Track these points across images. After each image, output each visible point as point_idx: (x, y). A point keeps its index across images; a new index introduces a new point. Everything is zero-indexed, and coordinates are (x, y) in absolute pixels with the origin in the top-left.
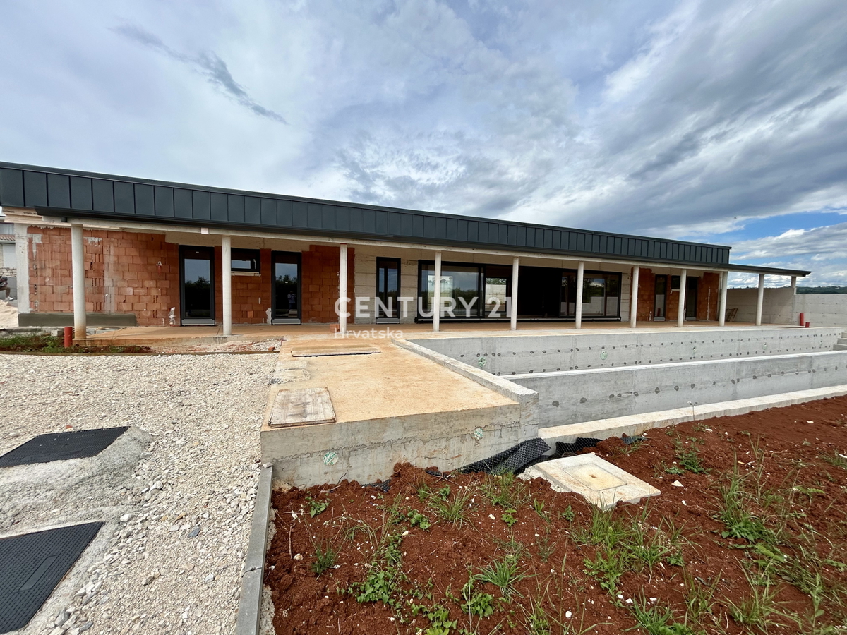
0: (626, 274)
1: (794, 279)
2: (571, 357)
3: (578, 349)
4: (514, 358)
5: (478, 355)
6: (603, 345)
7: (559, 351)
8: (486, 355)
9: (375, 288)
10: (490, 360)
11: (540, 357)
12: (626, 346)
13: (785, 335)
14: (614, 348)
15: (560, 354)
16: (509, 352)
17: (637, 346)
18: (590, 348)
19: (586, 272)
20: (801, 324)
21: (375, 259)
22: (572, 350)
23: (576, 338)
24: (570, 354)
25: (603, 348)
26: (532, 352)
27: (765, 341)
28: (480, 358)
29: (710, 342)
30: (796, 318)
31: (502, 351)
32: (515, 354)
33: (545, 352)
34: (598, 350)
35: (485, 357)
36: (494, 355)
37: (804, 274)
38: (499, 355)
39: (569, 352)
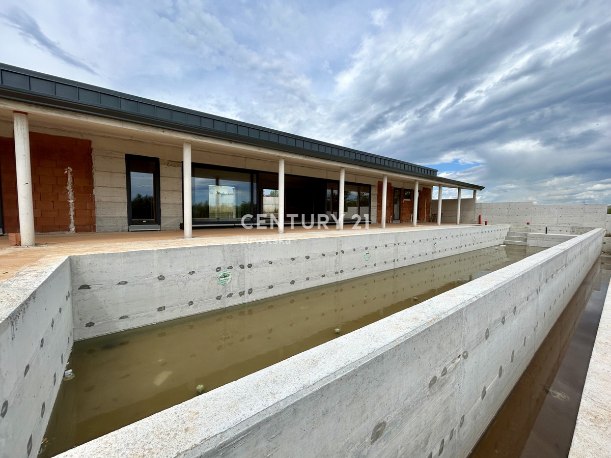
0: (375, 186)
1: (475, 192)
2: (336, 261)
3: (343, 252)
4: (270, 268)
5: (218, 269)
6: (366, 246)
7: (324, 255)
8: (231, 267)
9: (126, 190)
10: (237, 274)
11: (302, 264)
12: (386, 246)
13: (484, 231)
14: (376, 247)
15: (324, 258)
16: (263, 262)
17: (395, 244)
18: (354, 250)
19: (346, 183)
20: (480, 222)
21: (124, 157)
22: (337, 253)
23: (340, 240)
24: (335, 258)
25: (366, 249)
26: (293, 259)
27: (474, 235)
28: (221, 273)
29: (444, 238)
30: (476, 219)
31: (254, 261)
32: (271, 263)
33: (308, 258)
34: (362, 251)
35: (229, 270)
36: (242, 267)
37: (481, 188)
38: (250, 266)
39: (333, 255)
